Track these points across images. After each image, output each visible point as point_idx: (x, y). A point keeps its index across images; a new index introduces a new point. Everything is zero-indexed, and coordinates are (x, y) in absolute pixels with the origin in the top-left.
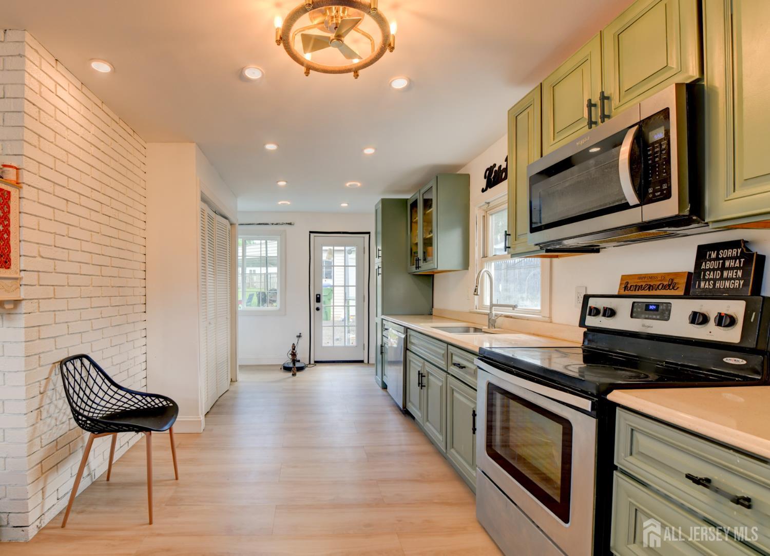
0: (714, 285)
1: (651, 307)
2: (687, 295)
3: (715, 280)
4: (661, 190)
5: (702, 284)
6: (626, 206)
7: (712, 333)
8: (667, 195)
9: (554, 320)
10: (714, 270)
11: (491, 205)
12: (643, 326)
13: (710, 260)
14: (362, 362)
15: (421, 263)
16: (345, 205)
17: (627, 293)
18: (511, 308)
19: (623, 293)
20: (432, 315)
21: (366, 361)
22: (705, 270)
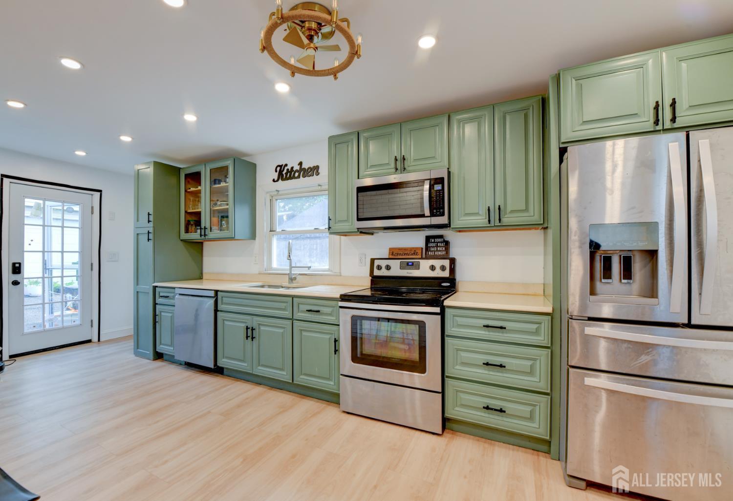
0: (434, 253)
1: (410, 264)
2: (427, 258)
3: (434, 251)
4: (440, 212)
5: (430, 253)
6: (423, 216)
7: (438, 273)
8: (443, 214)
9: (343, 274)
10: (434, 247)
11: (280, 193)
12: (408, 273)
13: (432, 243)
14: (89, 341)
15: (208, 231)
16: (81, 153)
17: (393, 257)
18: (307, 269)
19: (391, 257)
20: (202, 279)
21: (95, 339)
22: (430, 247)
